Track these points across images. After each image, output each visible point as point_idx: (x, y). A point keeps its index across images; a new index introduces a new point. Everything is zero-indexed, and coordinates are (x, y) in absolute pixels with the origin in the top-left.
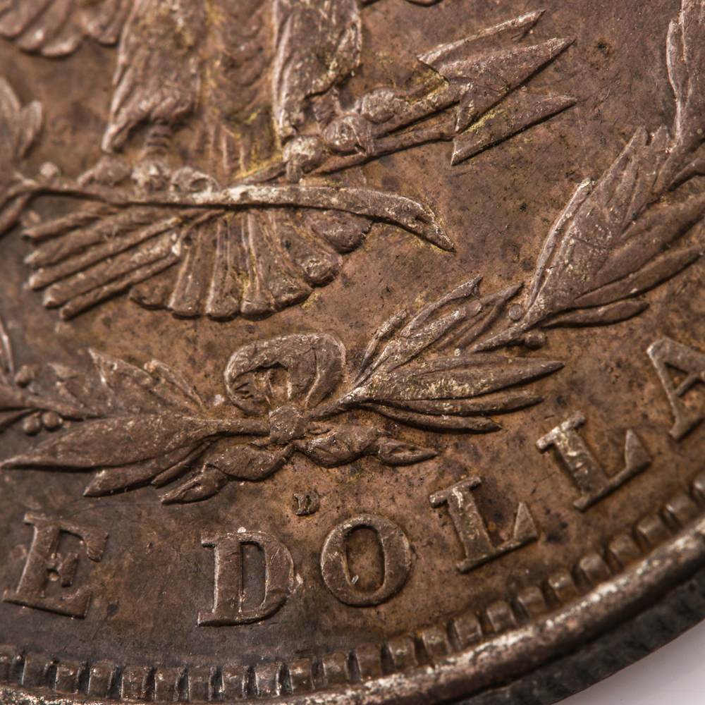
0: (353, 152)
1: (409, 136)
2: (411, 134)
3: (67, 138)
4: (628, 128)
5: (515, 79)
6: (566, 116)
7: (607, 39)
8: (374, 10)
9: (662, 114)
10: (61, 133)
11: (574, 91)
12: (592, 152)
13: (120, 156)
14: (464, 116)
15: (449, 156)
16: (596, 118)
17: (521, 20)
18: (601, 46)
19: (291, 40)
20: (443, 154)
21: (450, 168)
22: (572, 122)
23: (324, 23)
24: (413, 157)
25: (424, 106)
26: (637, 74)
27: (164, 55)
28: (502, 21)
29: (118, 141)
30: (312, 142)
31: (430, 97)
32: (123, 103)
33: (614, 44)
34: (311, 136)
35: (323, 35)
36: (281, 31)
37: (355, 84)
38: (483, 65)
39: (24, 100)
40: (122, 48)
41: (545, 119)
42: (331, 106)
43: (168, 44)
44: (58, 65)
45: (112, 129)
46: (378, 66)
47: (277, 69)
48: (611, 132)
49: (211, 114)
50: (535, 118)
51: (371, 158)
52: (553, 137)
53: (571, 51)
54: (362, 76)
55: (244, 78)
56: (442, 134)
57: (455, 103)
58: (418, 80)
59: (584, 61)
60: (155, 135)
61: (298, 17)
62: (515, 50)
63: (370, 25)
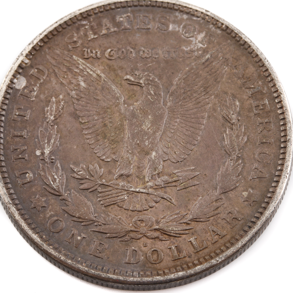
0: (159, 186)
1: (169, 185)
2: (170, 184)
3: (107, 175)
4: (209, 189)
5: (190, 178)
6: (198, 185)
7: (206, 174)
8: (165, 162)
9: (215, 188)
10: (106, 175)
11: (200, 182)
12: (202, 192)
13: (117, 180)
14: (180, 183)
15: (176, 189)
16: (203, 187)
17: (191, 168)
18: (205, 175)
19: (150, 165)
20: (175, 189)
21: (176, 191)
22: (199, 187)
23: (156, 163)
24: (170, 188)
25: (173, 180)
26: (211, 180)
27: (127, 164)
28: (188, 168)
29: (117, 177)
30: (152, 183)
31: (174, 178)
32: (118, 171)
33: (208, 175)
34: (152, 182)
35: (156, 165)
36: (148, 163)
37: (161, 174)
38: (184, 175)
39: (100, 168)
40: (119, 162)
41: (194, 185)
42: (156, 178)
43: (128, 162)
44: (107, 163)
45: (116, 175)
46: (165, 172)
47: (147, 170)
48: (206, 189)
49: (134, 175)
50: (193, 185)
51: (162, 187)
52: (195, 189)
53: (200, 175)
54: (162, 173)
55: (141, 170)
56: (176, 185)
57: (178, 180)
58: (172, 175)
59: (202, 177)
60: (123, 178)
61: (152, 161)
62: (190, 173)
63: (164, 165)
